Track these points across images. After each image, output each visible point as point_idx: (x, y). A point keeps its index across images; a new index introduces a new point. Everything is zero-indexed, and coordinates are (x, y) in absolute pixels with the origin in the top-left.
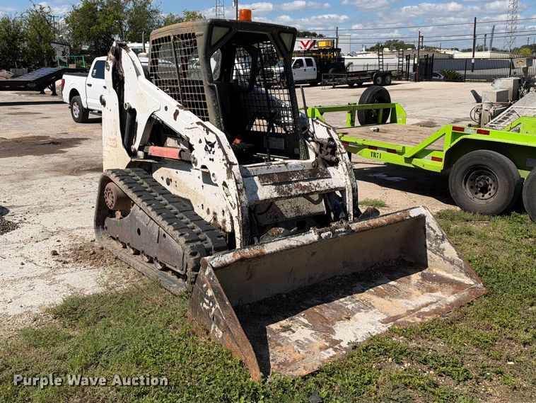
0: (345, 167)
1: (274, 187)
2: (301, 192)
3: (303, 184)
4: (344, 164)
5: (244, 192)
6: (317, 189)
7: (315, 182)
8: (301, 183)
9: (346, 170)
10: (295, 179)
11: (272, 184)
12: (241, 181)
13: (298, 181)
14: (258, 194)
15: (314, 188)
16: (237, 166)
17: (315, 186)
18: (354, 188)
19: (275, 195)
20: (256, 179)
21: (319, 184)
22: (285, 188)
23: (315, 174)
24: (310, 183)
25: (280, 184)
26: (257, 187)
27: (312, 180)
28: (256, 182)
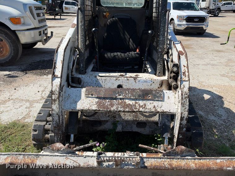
0: (180, 95)
1: (97, 100)
2: (122, 109)
3: (128, 102)
4: (180, 92)
5: (57, 102)
6: (141, 109)
7: (141, 103)
8: (127, 101)
9: (180, 98)
10: (121, 97)
11: (97, 98)
12: (57, 93)
13: (123, 99)
14: (78, 103)
15: (138, 107)
16: (59, 80)
17: (140, 106)
18: (184, 117)
19: (94, 108)
20: (84, 90)
21: (145, 105)
22: (107, 102)
23: (145, 95)
24: (136, 103)
25: (105, 98)
26: (80, 97)
27: (139, 100)
28: (82, 92)
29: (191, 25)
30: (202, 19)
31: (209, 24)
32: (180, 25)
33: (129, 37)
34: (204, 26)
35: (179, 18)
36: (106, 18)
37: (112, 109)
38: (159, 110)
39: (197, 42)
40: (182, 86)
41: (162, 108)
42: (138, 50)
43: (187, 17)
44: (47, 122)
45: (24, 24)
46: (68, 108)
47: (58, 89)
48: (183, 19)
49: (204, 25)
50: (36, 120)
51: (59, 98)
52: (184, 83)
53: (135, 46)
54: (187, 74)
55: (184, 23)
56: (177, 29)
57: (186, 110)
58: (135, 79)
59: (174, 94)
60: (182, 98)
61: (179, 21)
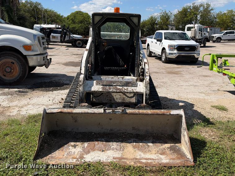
1: (102, 86)
2: (115, 91)
3: (118, 87)
4: (145, 82)
6: (125, 91)
7: (125, 88)
10: (115, 85)
11: (102, 85)
12: (82, 82)
13: (116, 86)
14: (92, 88)
15: (124, 90)
16: (83, 75)
17: (125, 89)
18: (147, 94)
19: (101, 90)
20: (95, 82)
21: (127, 89)
22: (107, 87)
23: (127, 84)
24: (123, 88)
25: (106, 85)
26: (93, 85)
27: (124, 86)
28: (94, 83)
29: (183, 54)
30: (192, 48)
31: (200, 53)
32: (172, 54)
33: (119, 58)
34: (195, 55)
35: (170, 47)
36: (105, 46)
37: (110, 91)
38: (135, 91)
39: (188, 69)
40: (146, 78)
41: (136, 90)
42: (125, 66)
43: (178, 47)
44: (71, 103)
45: (33, 51)
46: (87, 90)
47: (83, 80)
48: (174, 48)
49: (195, 53)
50: (64, 102)
51: (83, 84)
52: (147, 77)
53: (123, 64)
54: (148, 73)
55: (176, 51)
56: (168, 58)
57: (148, 90)
58: (122, 78)
59: (142, 83)
60: (146, 84)
61: (170, 50)
